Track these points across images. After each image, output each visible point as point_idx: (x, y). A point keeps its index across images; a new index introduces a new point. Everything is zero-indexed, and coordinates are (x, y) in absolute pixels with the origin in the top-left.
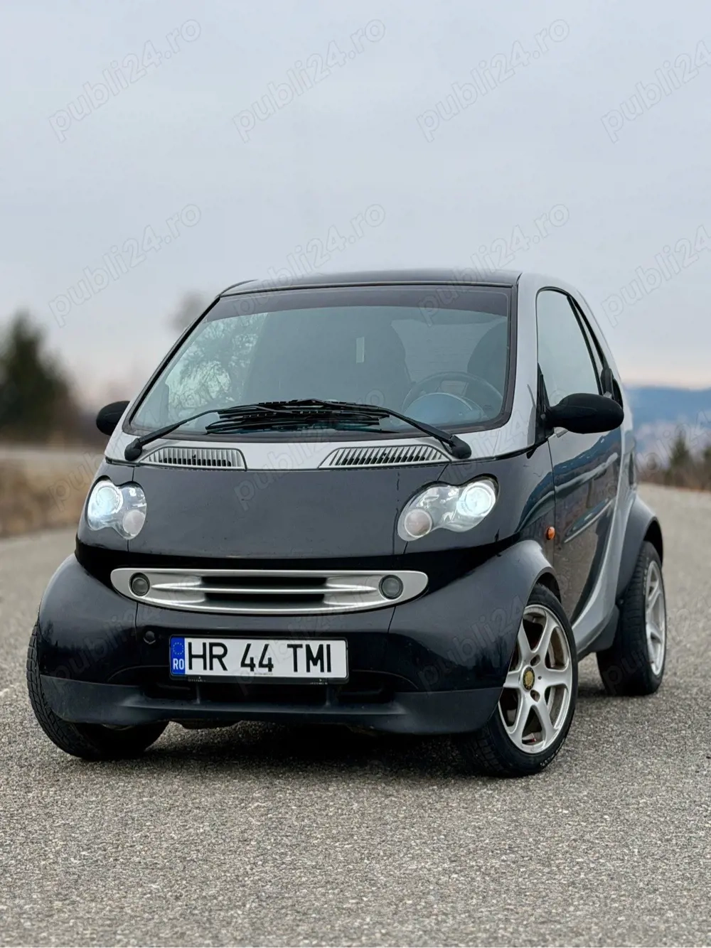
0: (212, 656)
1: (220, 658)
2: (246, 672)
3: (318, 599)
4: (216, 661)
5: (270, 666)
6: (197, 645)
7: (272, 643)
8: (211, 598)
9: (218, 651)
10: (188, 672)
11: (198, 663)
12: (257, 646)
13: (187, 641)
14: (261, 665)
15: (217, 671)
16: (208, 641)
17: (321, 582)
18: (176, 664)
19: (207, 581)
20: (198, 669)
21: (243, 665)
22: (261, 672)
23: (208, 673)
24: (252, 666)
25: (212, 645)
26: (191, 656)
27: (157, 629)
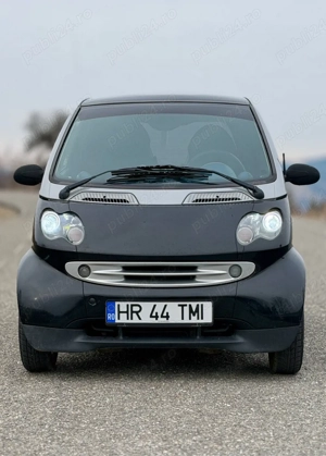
0: (132, 312)
1: (137, 313)
2: (153, 321)
3: (192, 278)
4: (134, 315)
5: (167, 317)
6: (123, 306)
7: (168, 304)
8: (128, 278)
9: (136, 309)
10: (117, 321)
11: (123, 316)
12: (160, 306)
13: (117, 303)
14: (162, 316)
15: (135, 320)
16: (130, 303)
17: (194, 269)
18: (109, 317)
19: (126, 269)
20: (123, 319)
21: (151, 316)
22: (162, 320)
23: (130, 321)
24: (157, 317)
25: (132, 306)
26: (119, 312)
27: (97, 298)
